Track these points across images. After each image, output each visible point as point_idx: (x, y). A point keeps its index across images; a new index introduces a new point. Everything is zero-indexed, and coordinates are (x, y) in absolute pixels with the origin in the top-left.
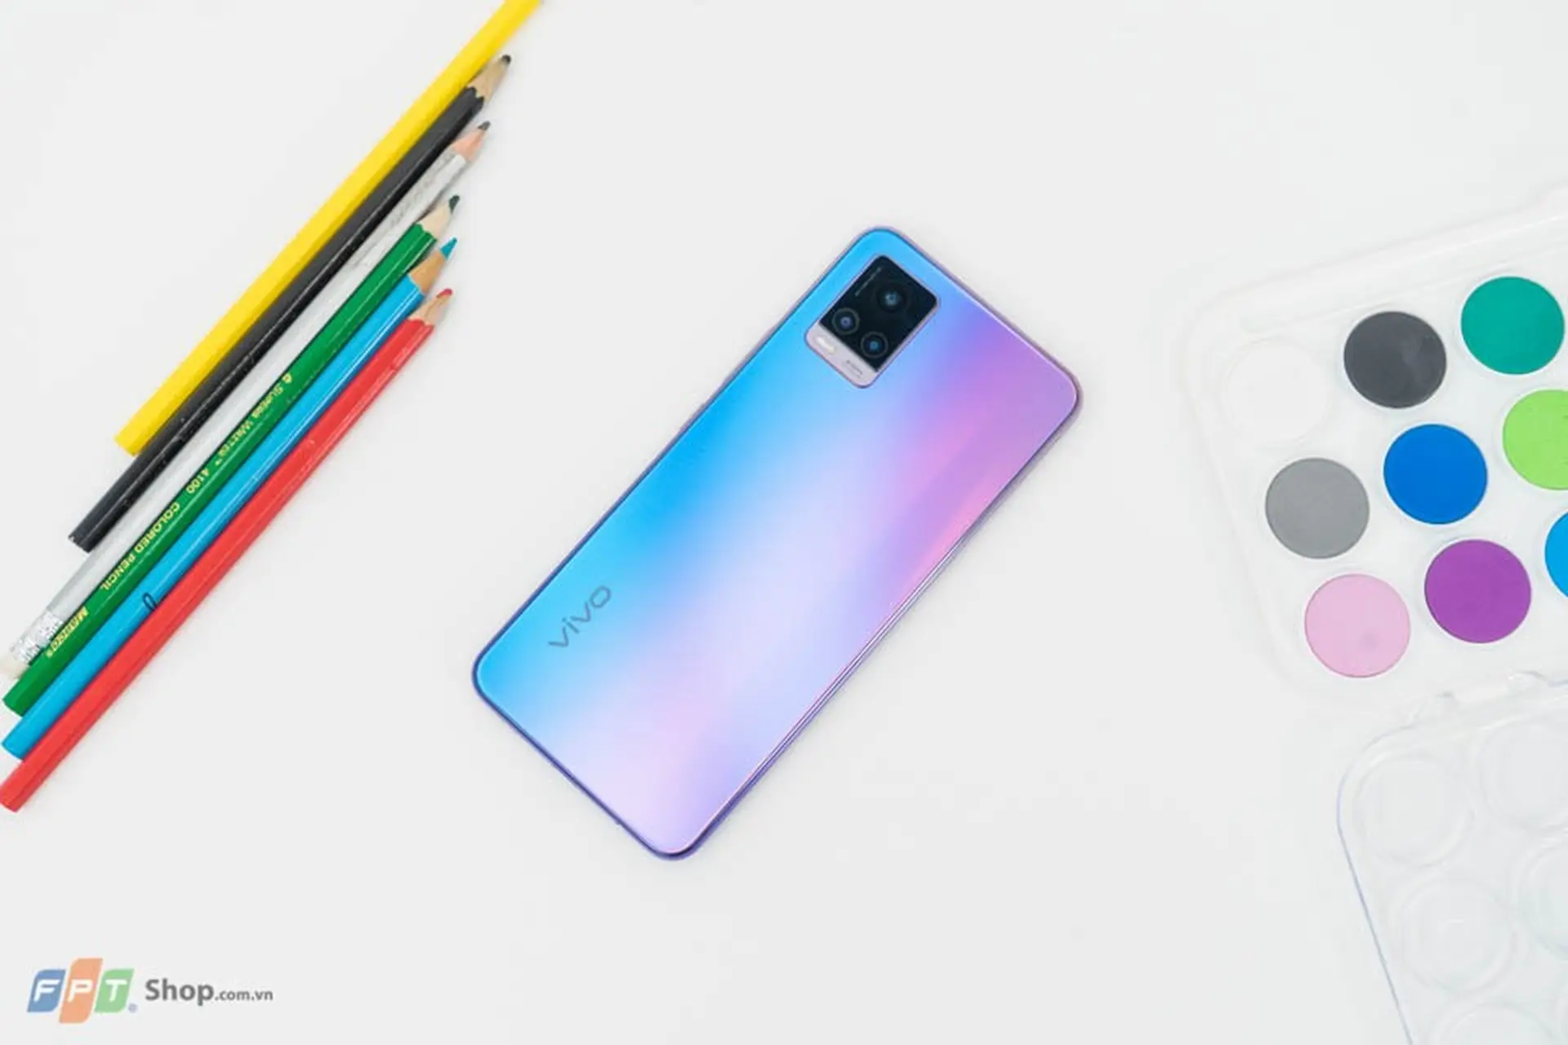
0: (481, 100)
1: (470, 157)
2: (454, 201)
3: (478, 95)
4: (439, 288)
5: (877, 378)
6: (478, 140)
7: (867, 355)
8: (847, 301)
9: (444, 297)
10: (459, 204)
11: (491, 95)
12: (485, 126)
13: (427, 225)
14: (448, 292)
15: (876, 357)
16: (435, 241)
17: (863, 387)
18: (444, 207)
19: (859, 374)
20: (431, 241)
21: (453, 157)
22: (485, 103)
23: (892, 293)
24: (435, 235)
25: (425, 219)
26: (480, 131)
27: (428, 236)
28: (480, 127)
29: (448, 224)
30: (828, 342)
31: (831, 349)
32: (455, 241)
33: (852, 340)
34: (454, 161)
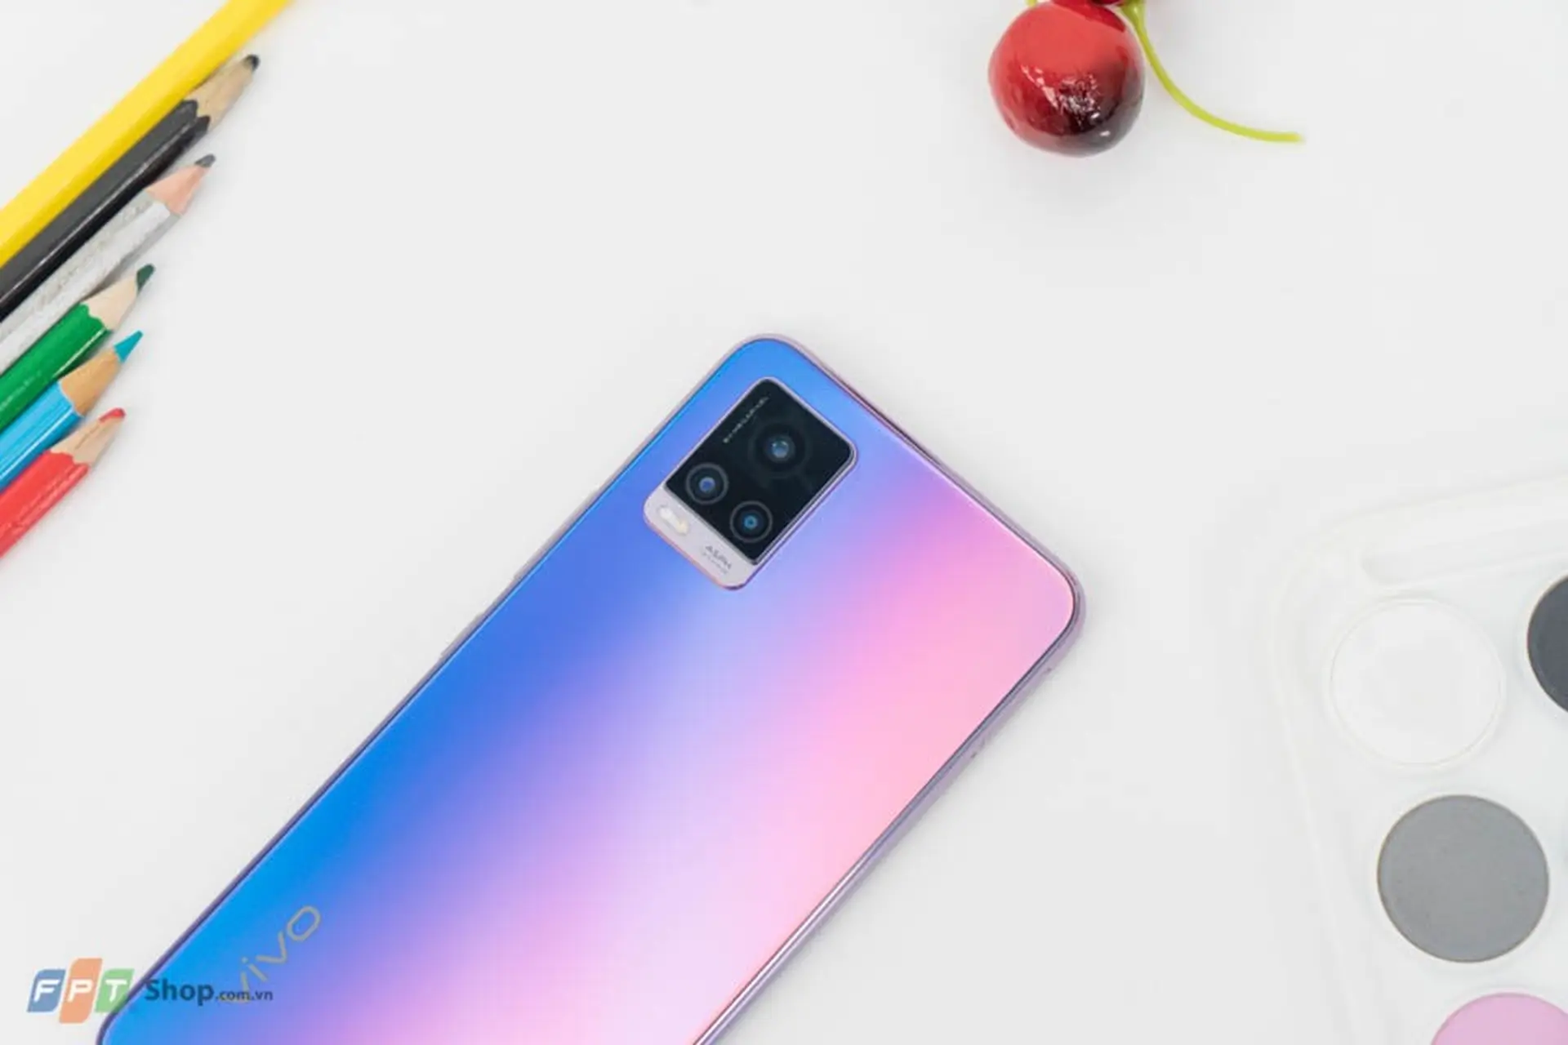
0: (206, 120)
1: (178, 210)
2: (145, 274)
3: (200, 113)
4: (105, 406)
5: (754, 575)
6: (194, 180)
7: (737, 536)
8: (709, 452)
9: (109, 421)
10: (153, 280)
11: (224, 113)
12: (207, 161)
13: (96, 308)
14: (119, 414)
15: (756, 540)
16: (107, 334)
17: (734, 588)
18: (129, 279)
19: (726, 567)
20: (99, 333)
21: (148, 204)
22: (210, 126)
23: (779, 440)
24: (108, 324)
25: (96, 298)
26: (196, 168)
27: (96, 324)
28: (199, 162)
29: (130, 310)
30: (679, 517)
31: (682, 527)
32: (138, 335)
33: (716, 514)
34: (150, 212)
